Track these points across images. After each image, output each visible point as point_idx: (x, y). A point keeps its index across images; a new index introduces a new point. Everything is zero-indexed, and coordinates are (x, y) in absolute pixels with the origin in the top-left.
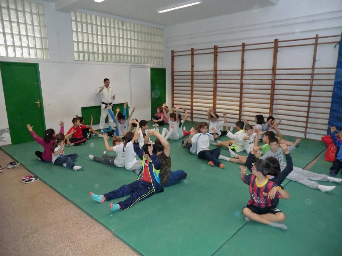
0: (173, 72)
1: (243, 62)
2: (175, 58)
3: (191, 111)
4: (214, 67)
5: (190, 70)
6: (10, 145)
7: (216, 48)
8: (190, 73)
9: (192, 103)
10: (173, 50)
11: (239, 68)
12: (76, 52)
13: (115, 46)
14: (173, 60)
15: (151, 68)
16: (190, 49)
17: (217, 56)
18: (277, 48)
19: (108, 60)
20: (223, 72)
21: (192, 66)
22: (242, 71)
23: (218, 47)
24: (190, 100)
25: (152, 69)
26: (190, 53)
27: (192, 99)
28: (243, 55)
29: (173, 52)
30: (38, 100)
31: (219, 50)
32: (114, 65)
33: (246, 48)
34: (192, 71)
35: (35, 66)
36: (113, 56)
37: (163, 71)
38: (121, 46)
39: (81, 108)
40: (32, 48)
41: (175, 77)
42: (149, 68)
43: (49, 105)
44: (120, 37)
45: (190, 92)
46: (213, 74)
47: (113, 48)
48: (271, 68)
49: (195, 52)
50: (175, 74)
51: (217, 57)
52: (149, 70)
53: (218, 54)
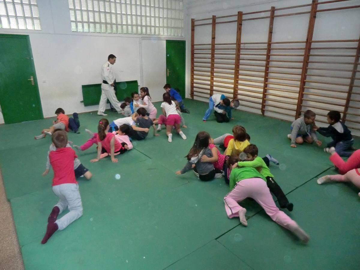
0: (193, 45)
1: (271, 32)
2: (196, 28)
3: (210, 91)
4: (237, 39)
5: (210, 43)
6: (3, 124)
7: (240, 14)
8: (210, 47)
9: (212, 83)
10: (193, 18)
11: (266, 40)
12: (73, 21)
13: (121, 14)
14: (193, 30)
15: (167, 40)
16: (212, 17)
17: (241, 24)
18: (315, 12)
19: (113, 32)
20: (247, 45)
21: (213, 38)
22: (269, 44)
23: (243, 13)
24: (209, 78)
25: (169, 42)
26: (211, 21)
27: (212, 79)
28: (271, 23)
29: (193, 21)
30: (32, 77)
31: (244, 17)
32: (120, 37)
33: (277, 13)
34: (213, 44)
35: (25, 38)
36: (119, 27)
37: (182, 44)
38: (129, 15)
39: (81, 87)
40: (28, 17)
41: (196, 52)
42: (164, 40)
43: (44, 82)
44: (127, 3)
45: (210, 69)
46: (235, 48)
47: (119, 16)
48: (305, 40)
49: (217, 21)
50: (195, 47)
51: (241, 27)
52: (165, 42)
53: (243, 22)
